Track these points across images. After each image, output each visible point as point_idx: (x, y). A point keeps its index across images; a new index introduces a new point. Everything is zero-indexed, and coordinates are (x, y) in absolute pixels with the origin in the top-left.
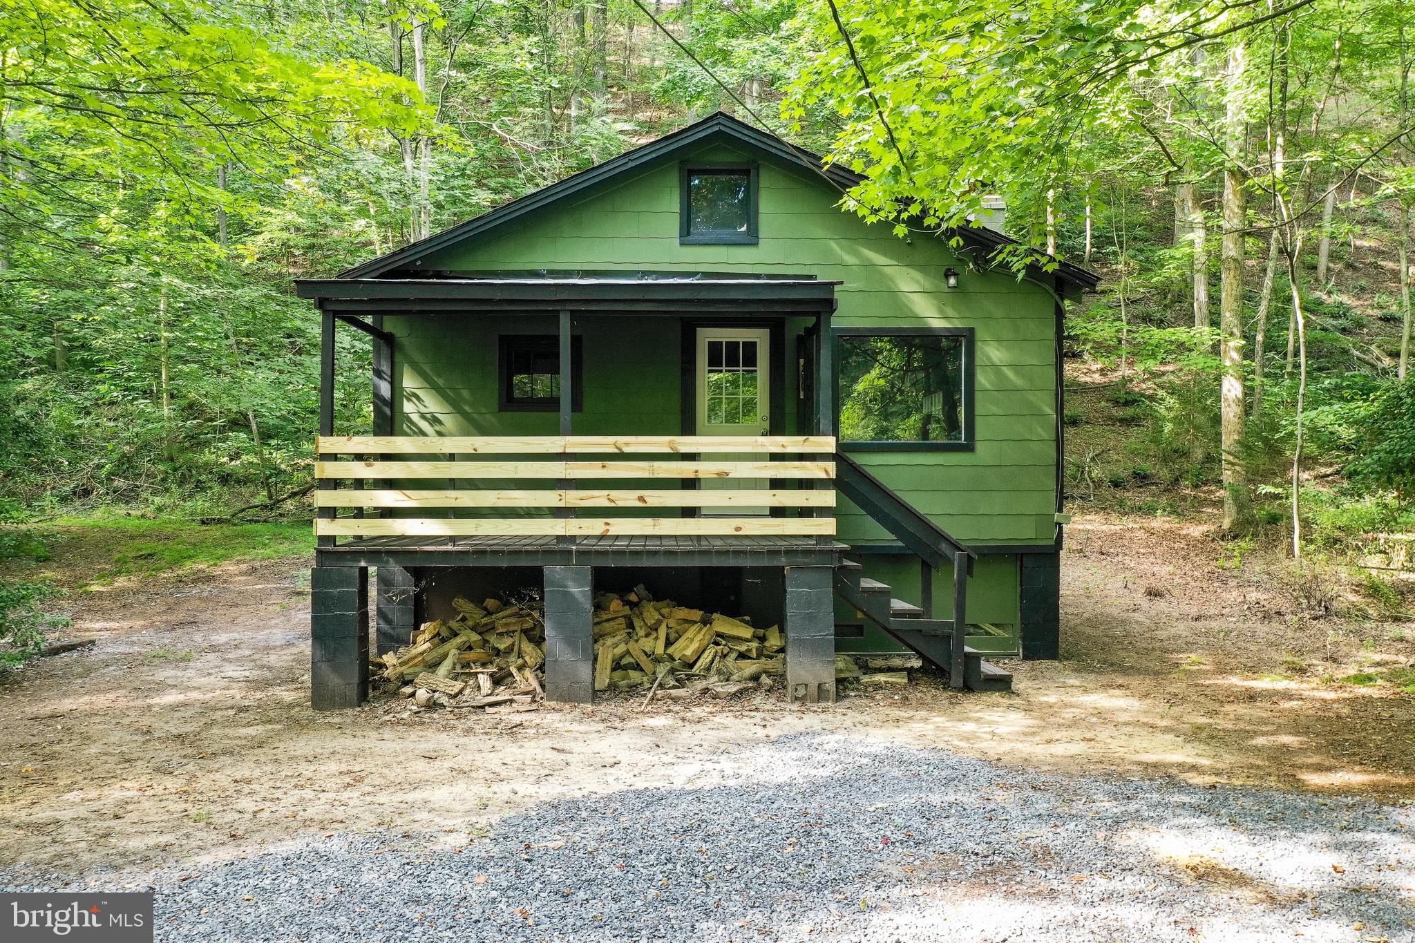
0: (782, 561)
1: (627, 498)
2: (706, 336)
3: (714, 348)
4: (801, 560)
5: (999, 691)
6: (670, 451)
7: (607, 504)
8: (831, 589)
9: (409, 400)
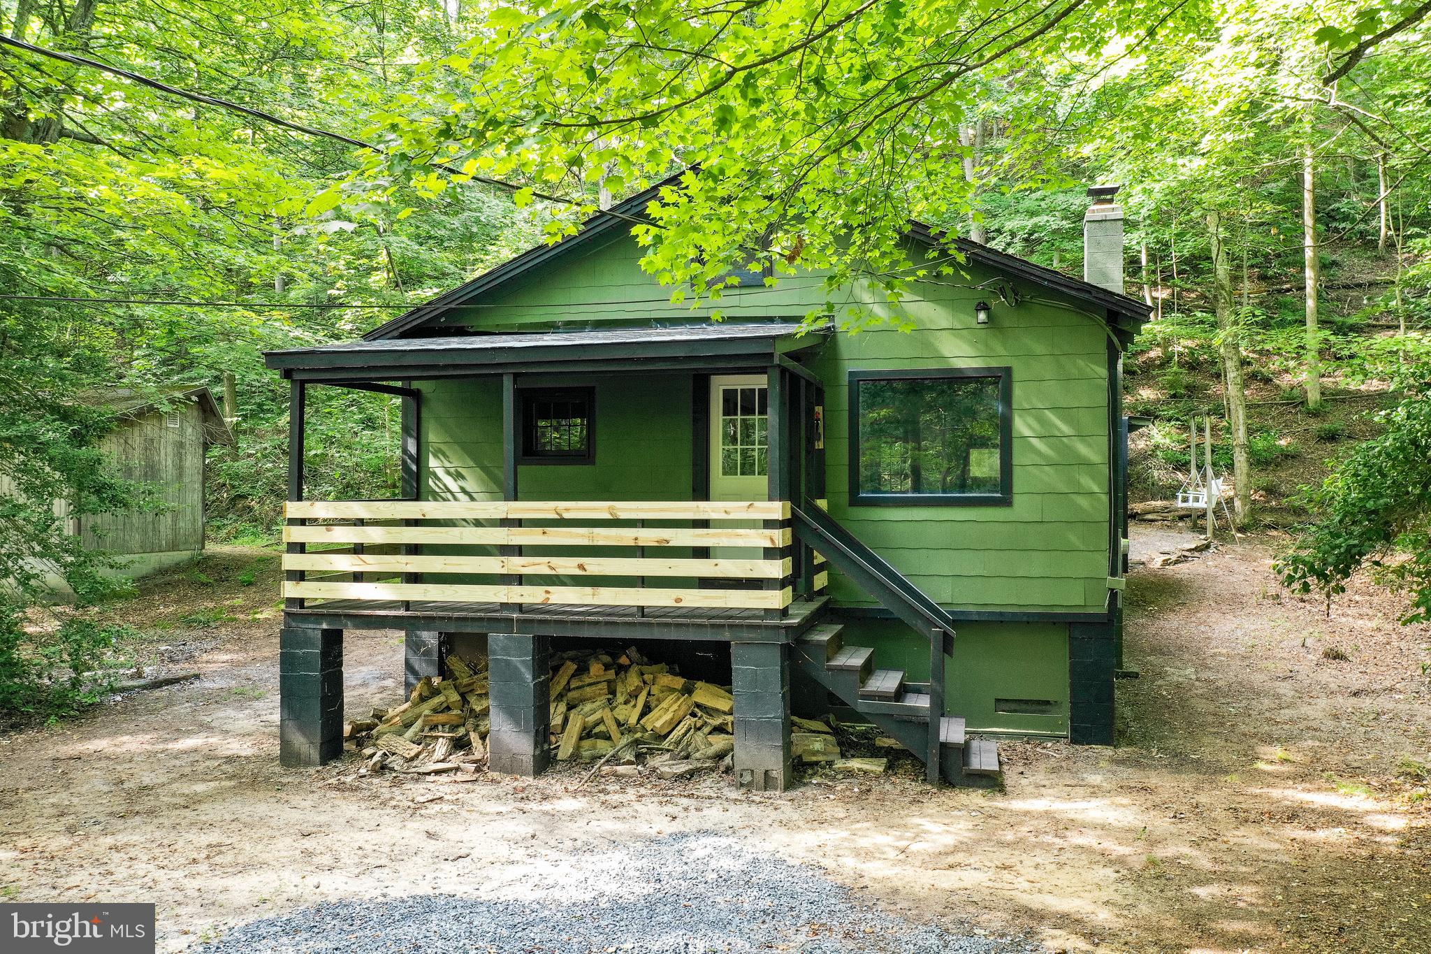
0: (726, 636)
1: (567, 566)
2: (720, 385)
3: (729, 396)
4: (746, 635)
5: (983, 787)
6: (610, 517)
7: (548, 571)
8: (779, 668)
9: (435, 456)
